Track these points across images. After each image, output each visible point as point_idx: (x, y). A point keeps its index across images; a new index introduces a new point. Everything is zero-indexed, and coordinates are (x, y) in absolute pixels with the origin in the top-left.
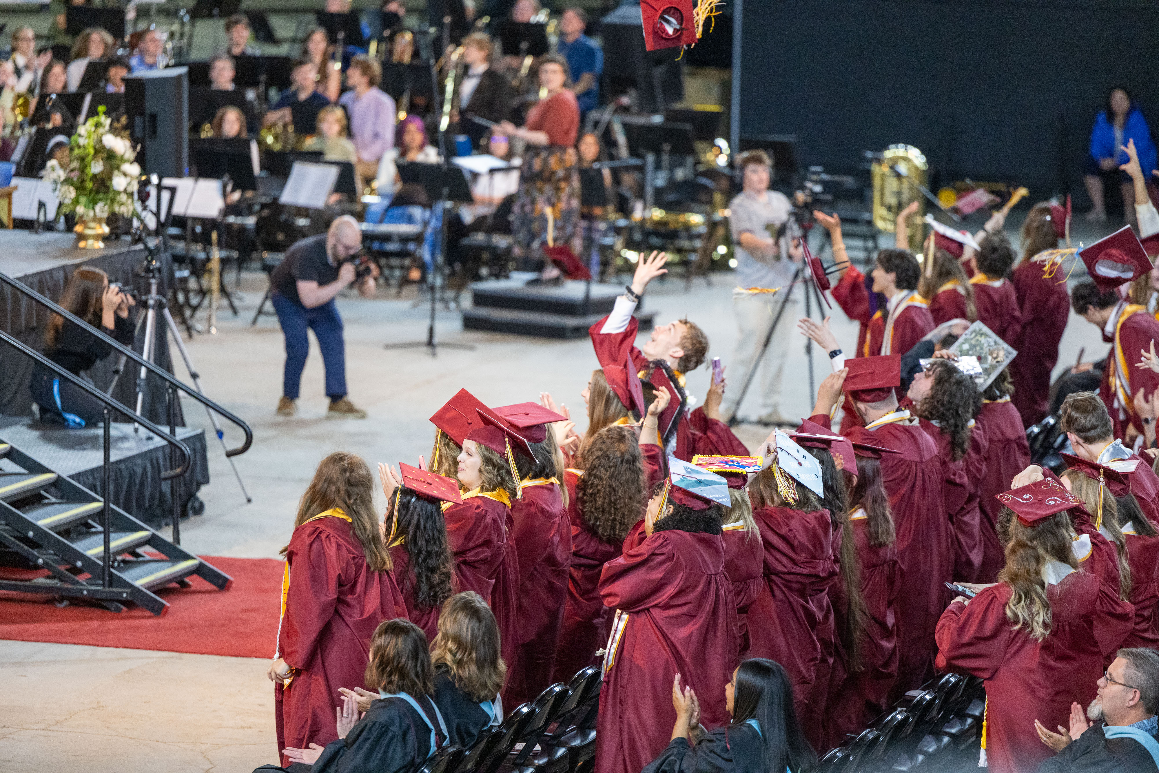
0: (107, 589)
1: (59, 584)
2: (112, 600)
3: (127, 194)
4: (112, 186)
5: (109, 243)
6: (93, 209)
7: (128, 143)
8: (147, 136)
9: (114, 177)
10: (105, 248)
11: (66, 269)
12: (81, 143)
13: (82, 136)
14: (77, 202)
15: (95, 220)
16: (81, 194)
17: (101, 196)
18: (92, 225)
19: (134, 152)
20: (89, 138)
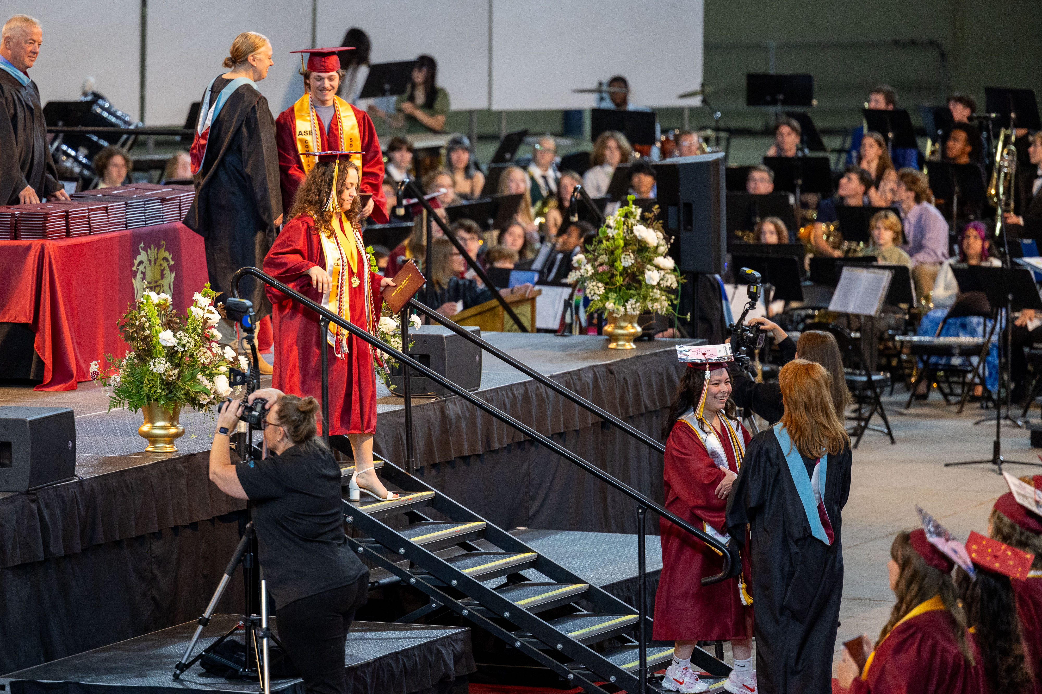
3: (661, 289)
4: (644, 280)
5: (641, 344)
6: (624, 306)
7: (660, 235)
8: (682, 227)
9: (646, 271)
10: (637, 348)
11: (596, 369)
12: (610, 235)
13: (611, 228)
14: (606, 298)
15: (626, 317)
16: (610, 290)
17: (632, 292)
18: (623, 324)
19: (667, 244)
20: (618, 229)
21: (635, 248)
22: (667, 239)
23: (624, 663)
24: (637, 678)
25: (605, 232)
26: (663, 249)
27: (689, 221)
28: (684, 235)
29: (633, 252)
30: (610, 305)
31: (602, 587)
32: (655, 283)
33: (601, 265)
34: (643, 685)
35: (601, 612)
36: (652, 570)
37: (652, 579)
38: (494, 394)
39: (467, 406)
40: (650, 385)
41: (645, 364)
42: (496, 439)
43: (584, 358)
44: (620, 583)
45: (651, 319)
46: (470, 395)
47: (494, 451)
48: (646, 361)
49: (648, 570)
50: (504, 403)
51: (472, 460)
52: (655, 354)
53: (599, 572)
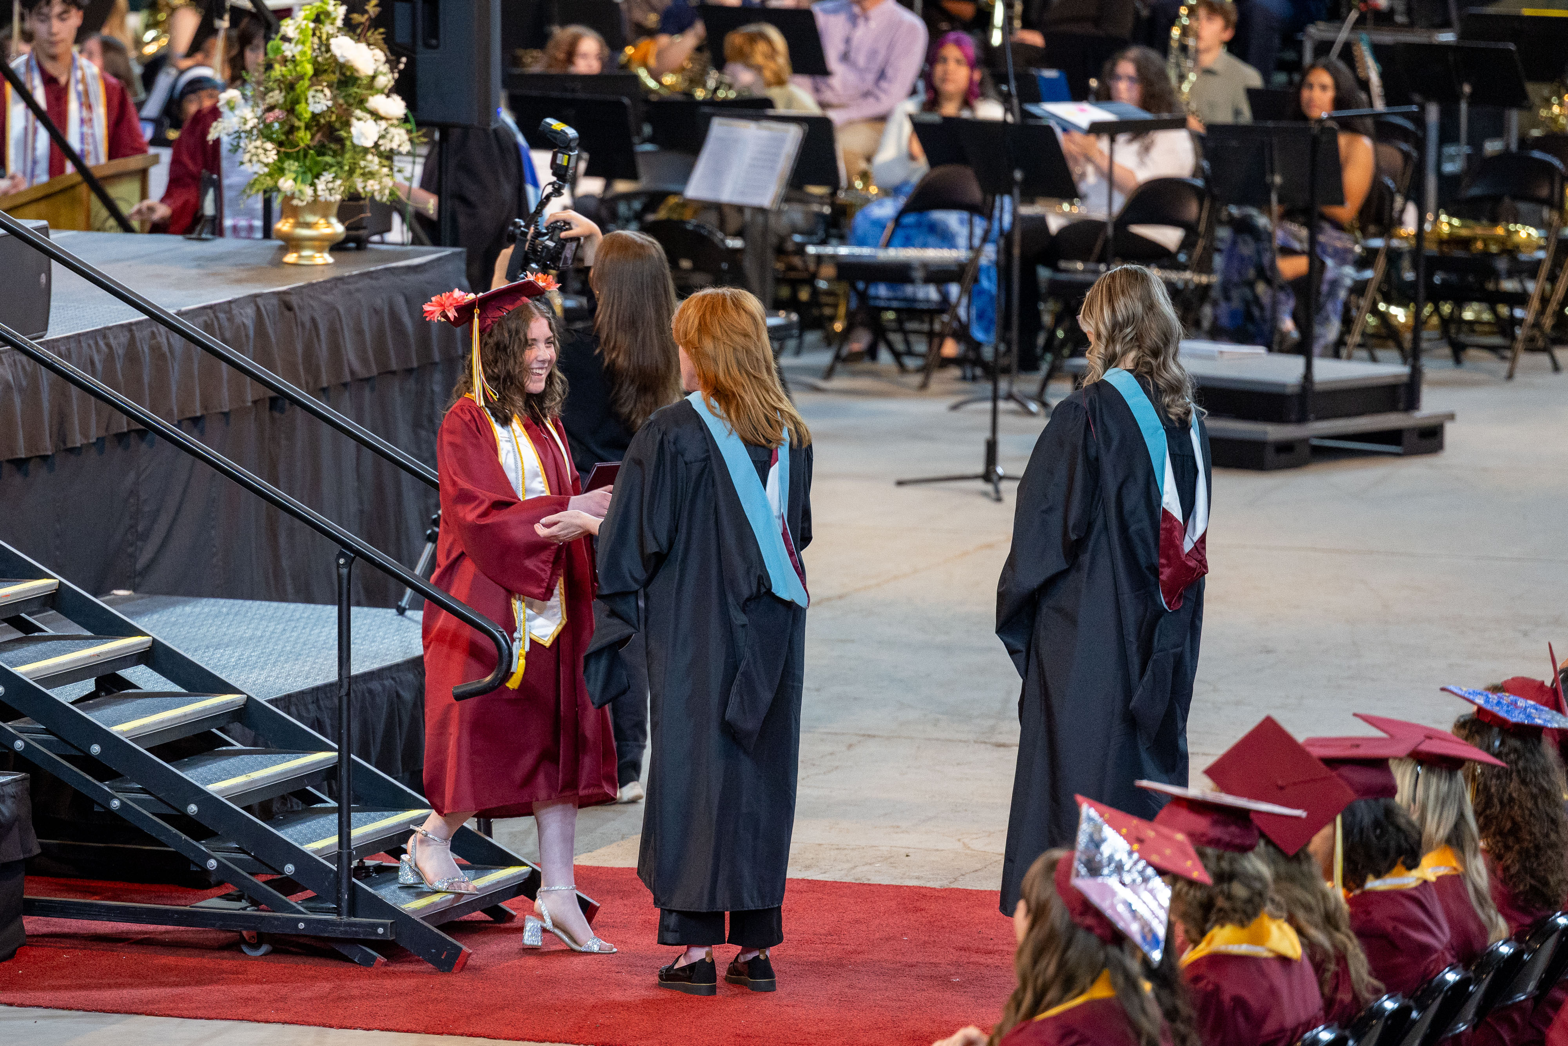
0: (345, 919)
1: (250, 911)
2: (354, 942)
3: (380, 155)
4: (350, 138)
5: (343, 255)
6: (313, 184)
7: (380, 55)
8: (420, 43)
9: (354, 121)
10: (336, 264)
11: (260, 302)
12: (288, 54)
13: (289, 40)
14: (279, 170)
15: (317, 206)
16: (288, 156)
17: (328, 159)
18: (311, 219)
19: (392, 72)
20: (303, 43)
21: (334, 78)
22: (392, 63)
23: (311, 841)
24: (334, 868)
25: (278, 49)
26: (386, 80)
27: (433, 30)
28: (423, 55)
29: (330, 86)
30: (286, 184)
31: (270, 701)
32: (369, 144)
33: (271, 109)
34: (344, 881)
35: (266, 745)
36: (361, 671)
37: (362, 686)
38: (73, 345)
39: (23, 367)
40: (359, 332)
41: (350, 293)
42: (77, 427)
43: (239, 281)
44: (302, 693)
45: (361, 210)
46: (32, 346)
47: (72, 450)
48: (352, 287)
49: (353, 672)
50: (92, 363)
51: (32, 466)
52: (369, 274)
53: (265, 673)
